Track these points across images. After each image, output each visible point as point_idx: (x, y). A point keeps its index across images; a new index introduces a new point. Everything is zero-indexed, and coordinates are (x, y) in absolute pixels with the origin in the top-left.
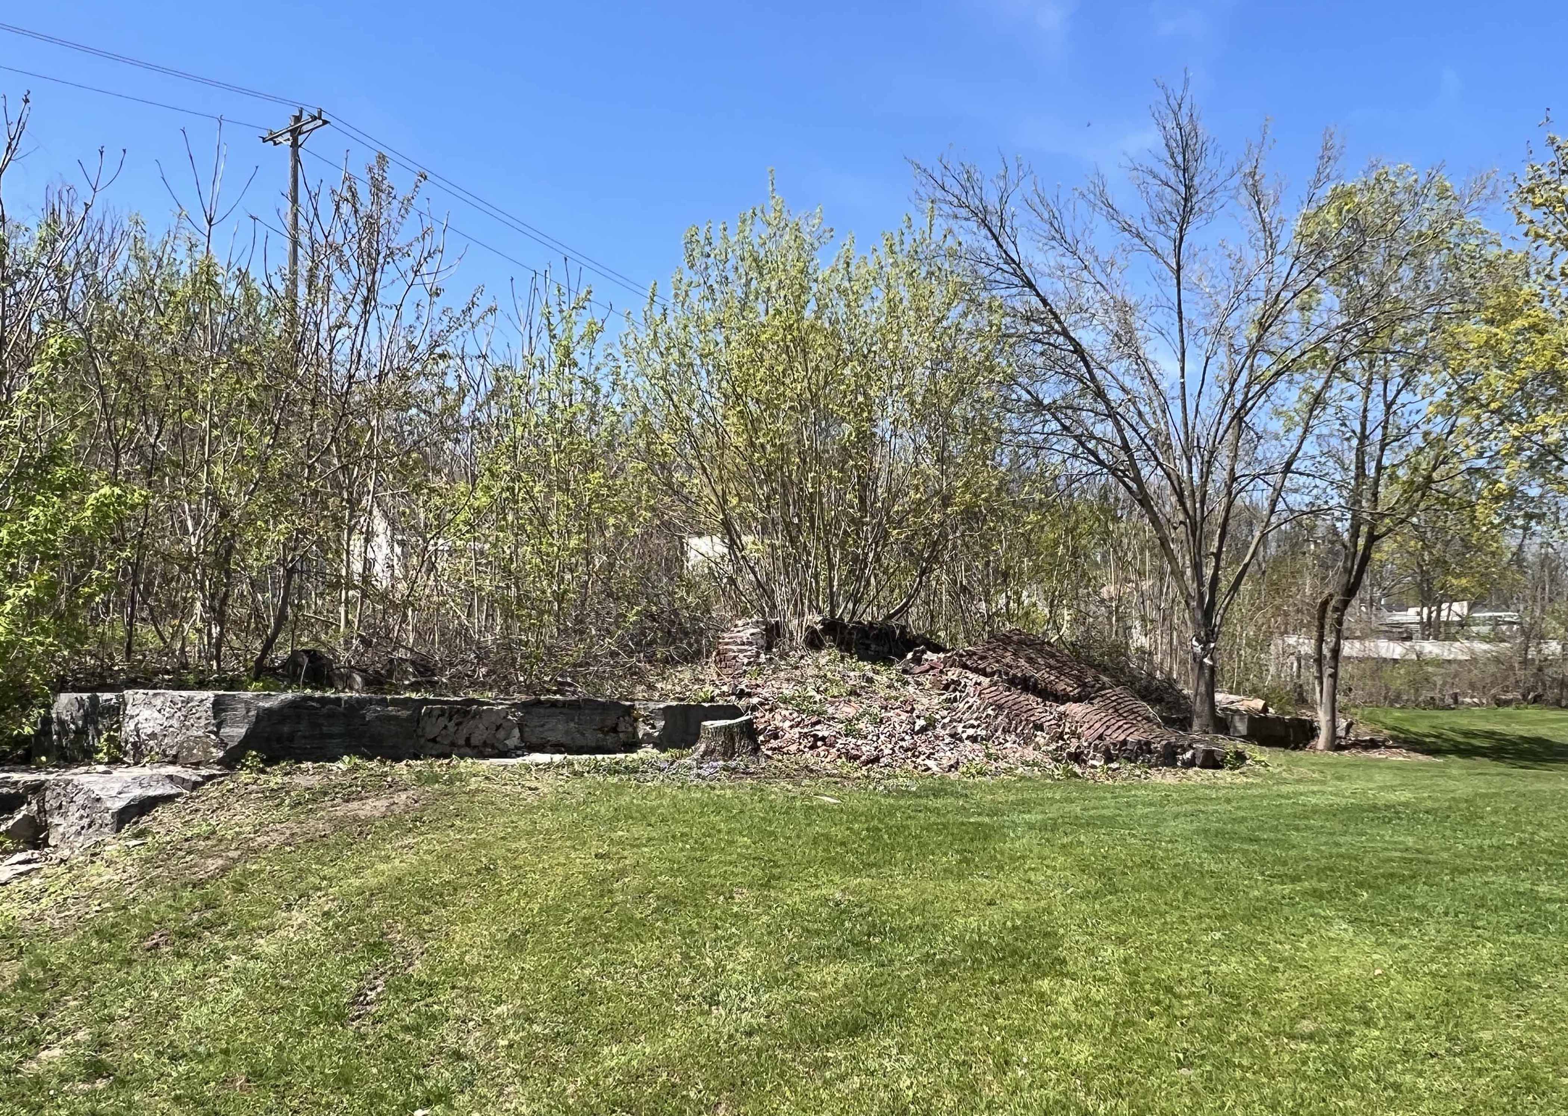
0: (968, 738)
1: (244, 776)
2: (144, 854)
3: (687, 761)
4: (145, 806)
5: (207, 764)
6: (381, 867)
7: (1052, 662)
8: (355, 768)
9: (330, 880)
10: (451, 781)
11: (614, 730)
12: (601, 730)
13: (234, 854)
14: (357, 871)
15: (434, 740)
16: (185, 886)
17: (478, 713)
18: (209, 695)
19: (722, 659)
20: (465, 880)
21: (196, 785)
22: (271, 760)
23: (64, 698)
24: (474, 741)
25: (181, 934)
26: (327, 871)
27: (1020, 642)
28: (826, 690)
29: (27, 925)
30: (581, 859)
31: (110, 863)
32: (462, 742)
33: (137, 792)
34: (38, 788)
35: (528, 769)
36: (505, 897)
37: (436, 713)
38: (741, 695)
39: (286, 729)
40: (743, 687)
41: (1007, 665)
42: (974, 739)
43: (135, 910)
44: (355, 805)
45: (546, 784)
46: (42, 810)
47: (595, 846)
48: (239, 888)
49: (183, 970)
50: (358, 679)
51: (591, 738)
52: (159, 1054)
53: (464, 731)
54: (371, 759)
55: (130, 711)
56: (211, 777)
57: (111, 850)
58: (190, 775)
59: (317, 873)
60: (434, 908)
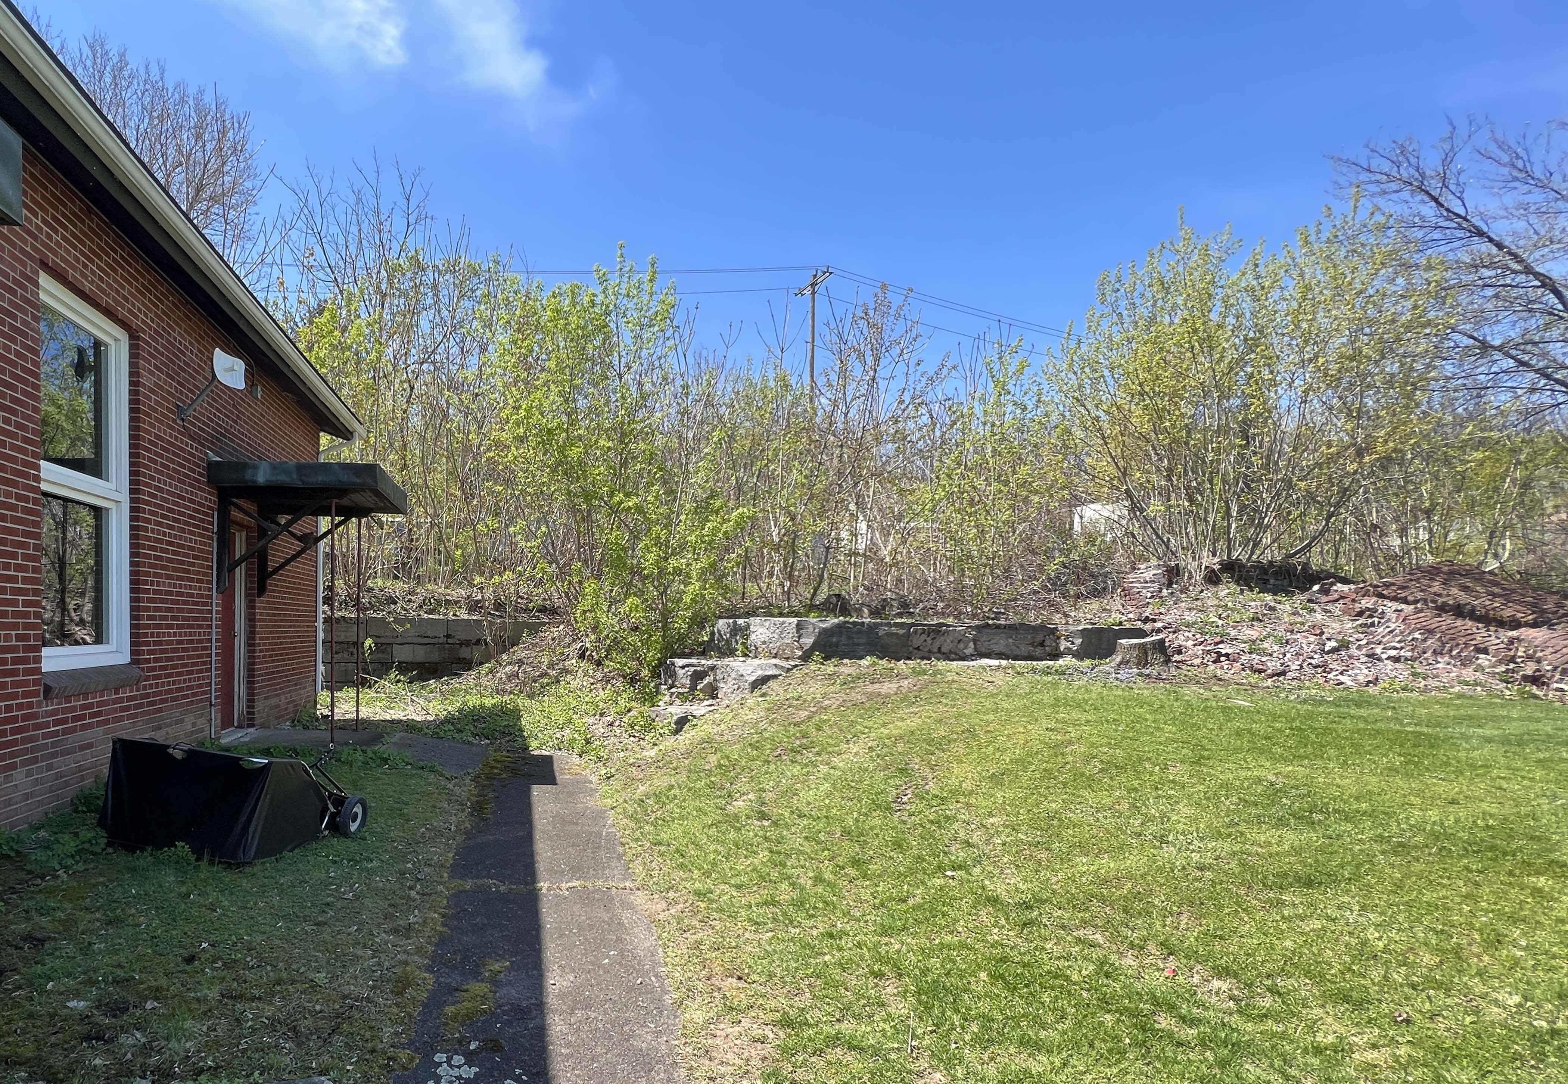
0: (1388, 658)
1: (813, 666)
2: (767, 706)
3: (1107, 668)
4: (764, 680)
5: (793, 658)
6: (900, 724)
7: (1496, 590)
8: (874, 664)
9: (870, 728)
10: (934, 674)
11: (1042, 644)
12: (1032, 644)
13: (814, 709)
14: (884, 725)
15: (918, 648)
16: (790, 724)
17: (946, 632)
18: (795, 620)
19: (1126, 593)
20: (955, 736)
21: (788, 670)
22: (827, 658)
23: (721, 622)
24: (943, 650)
25: (792, 750)
26: (866, 723)
27: (1452, 573)
28: (1228, 616)
29: (716, 737)
30: (1036, 731)
31: (751, 709)
32: (936, 650)
33: (760, 673)
34: (713, 668)
35: (984, 668)
36: (984, 750)
37: (920, 632)
38: (1146, 620)
39: (834, 640)
40: (1147, 614)
41: (1435, 594)
42: (1396, 660)
43: (766, 735)
44: (877, 686)
45: (1000, 679)
46: (715, 680)
47: (1045, 723)
48: (819, 728)
49: (796, 770)
50: (866, 611)
51: (1024, 650)
52: (792, 812)
53: (937, 644)
54: (882, 659)
55: (752, 628)
56: (796, 666)
57: (750, 702)
58: (784, 663)
59: (860, 724)
60: (937, 752)
